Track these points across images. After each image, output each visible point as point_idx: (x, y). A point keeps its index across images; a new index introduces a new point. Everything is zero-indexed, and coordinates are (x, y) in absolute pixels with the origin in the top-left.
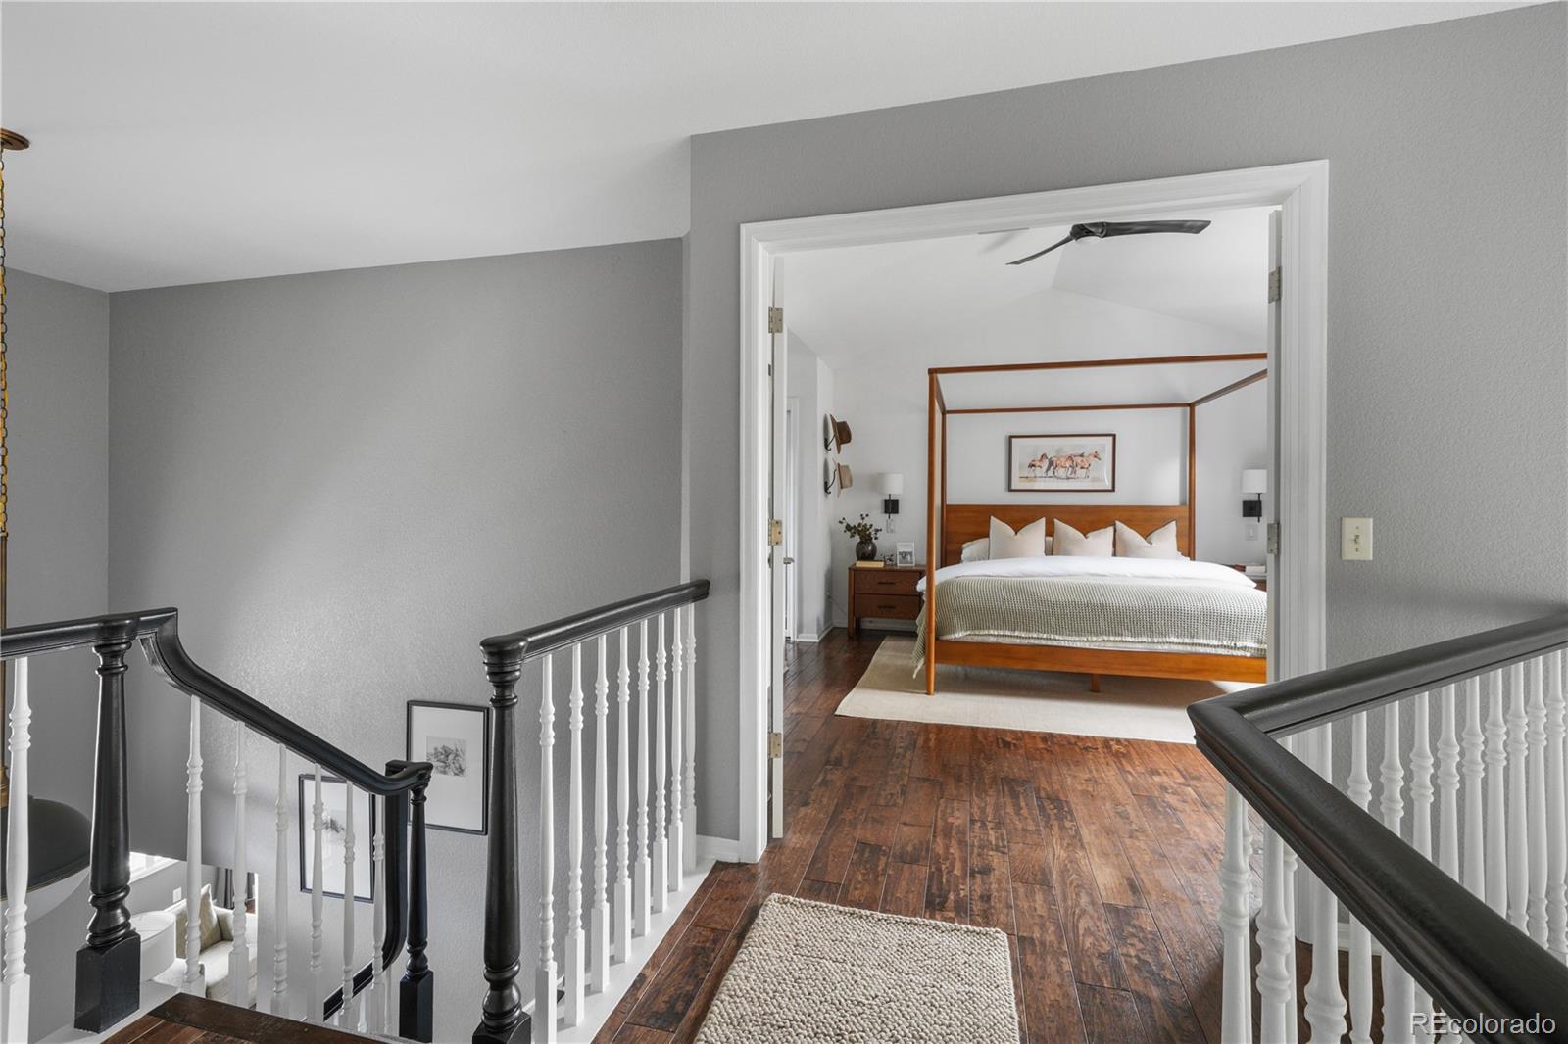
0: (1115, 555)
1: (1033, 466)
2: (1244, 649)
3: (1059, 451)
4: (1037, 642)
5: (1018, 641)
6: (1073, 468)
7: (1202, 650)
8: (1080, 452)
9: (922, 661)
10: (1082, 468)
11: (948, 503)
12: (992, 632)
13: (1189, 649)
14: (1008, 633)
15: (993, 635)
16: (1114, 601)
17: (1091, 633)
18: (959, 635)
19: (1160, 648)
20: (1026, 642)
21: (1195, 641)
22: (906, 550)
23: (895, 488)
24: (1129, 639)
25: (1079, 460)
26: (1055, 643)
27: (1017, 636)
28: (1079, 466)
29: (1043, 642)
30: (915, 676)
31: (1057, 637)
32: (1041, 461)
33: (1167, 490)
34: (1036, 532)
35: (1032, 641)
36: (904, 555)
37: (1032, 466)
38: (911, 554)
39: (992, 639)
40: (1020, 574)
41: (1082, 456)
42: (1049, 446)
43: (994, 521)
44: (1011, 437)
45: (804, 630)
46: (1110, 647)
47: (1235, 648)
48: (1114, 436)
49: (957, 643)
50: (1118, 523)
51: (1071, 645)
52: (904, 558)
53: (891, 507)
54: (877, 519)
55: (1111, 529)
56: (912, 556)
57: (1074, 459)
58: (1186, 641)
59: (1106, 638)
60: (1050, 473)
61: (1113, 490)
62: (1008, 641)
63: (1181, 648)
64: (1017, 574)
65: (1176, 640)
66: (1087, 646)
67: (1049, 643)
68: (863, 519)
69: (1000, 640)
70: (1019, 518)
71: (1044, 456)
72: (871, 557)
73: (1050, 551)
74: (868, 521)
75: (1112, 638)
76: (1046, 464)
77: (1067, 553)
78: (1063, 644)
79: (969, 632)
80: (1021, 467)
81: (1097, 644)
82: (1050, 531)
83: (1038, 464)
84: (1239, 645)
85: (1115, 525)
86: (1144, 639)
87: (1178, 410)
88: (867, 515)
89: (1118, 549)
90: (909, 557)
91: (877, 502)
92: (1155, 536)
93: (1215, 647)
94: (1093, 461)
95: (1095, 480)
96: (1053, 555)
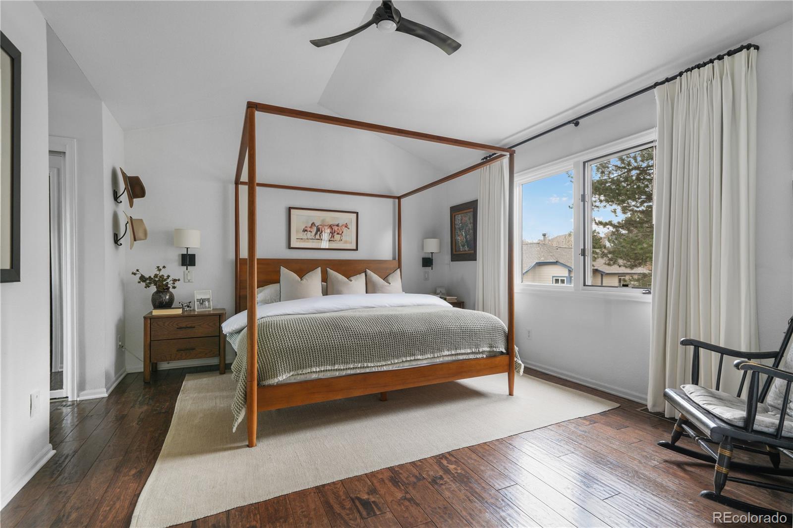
0: (366, 293)
1: (306, 231)
2: (483, 352)
3: (323, 221)
4: (353, 372)
5: (337, 374)
6: (332, 234)
7: (461, 357)
8: (337, 223)
9: (243, 414)
10: (338, 234)
11: (240, 258)
12: (314, 369)
13: (454, 358)
14: (329, 368)
15: (315, 372)
17: (394, 357)
18: (283, 377)
19: (438, 361)
20: (344, 373)
21: (459, 351)
22: (203, 297)
23: (193, 242)
24: (419, 357)
25: (336, 228)
26: (368, 370)
27: (336, 370)
28: (336, 233)
29: (358, 371)
30: (234, 430)
31: (369, 365)
32: (311, 227)
33: (384, 250)
34: (315, 279)
35: (349, 372)
36: (202, 302)
37: (305, 231)
38: (208, 300)
39: (314, 376)
40: (315, 312)
41: (338, 225)
42: (317, 217)
43: (284, 271)
44: (290, 209)
45: (87, 386)
46: (406, 366)
47: (479, 353)
48: (357, 213)
49: (280, 386)
50: (369, 271)
51: (380, 369)
52: (202, 304)
53: (188, 260)
54: (174, 270)
55: (363, 274)
56: (209, 302)
57: (333, 227)
58: (453, 352)
59: (404, 359)
60: (318, 237)
61: (357, 249)
62: (328, 375)
63: (450, 358)
64: (311, 311)
65: (446, 353)
66: (391, 368)
67: (363, 371)
68: (160, 270)
69: (321, 376)
70: (302, 268)
71: (313, 224)
72: (168, 305)
73: (325, 292)
74: (164, 273)
75: (408, 359)
76: (315, 229)
77: (338, 292)
78: (374, 370)
79: (291, 374)
80: (297, 232)
81: (398, 365)
82: (325, 278)
83: (309, 229)
84: (481, 350)
85: (365, 272)
86: (429, 356)
87: (391, 200)
88: (164, 267)
89: (370, 288)
90: (207, 303)
91: (174, 256)
92: (390, 278)
93: (468, 354)
94: (345, 230)
95: (346, 242)
96: (327, 295)
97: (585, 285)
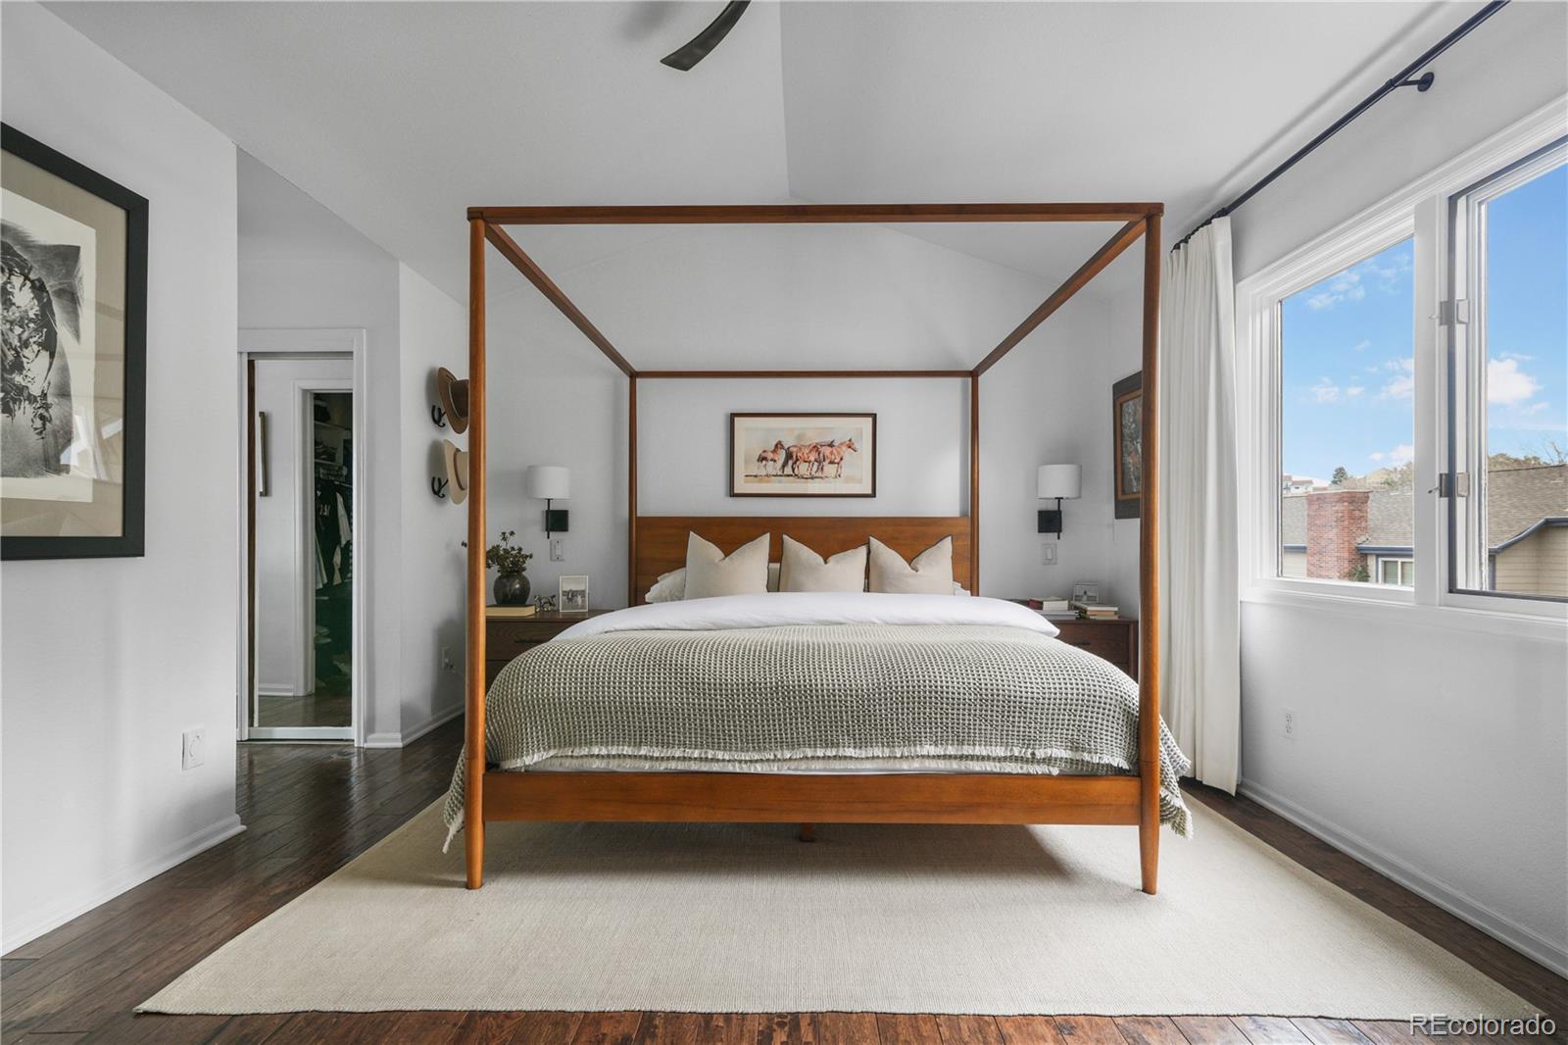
0: (867, 589)
1: (765, 459)
2: (1048, 761)
3: (800, 437)
4: (681, 766)
5: (646, 766)
6: (820, 463)
7: (977, 766)
8: (829, 440)
9: (459, 818)
10: (831, 463)
11: (639, 515)
12: (596, 750)
13: (955, 766)
14: (627, 750)
15: (598, 757)
16: (825, 679)
17: (782, 744)
18: (532, 759)
19: (906, 767)
20: (662, 767)
21: (967, 750)
22: (574, 587)
23: (556, 487)
24: (850, 752)
25: (827, 451)
26: (716, 767)
27: (646, 757)
28: (827, 461)
29: (694, 767)
30: (445, 849)
31: (720, 755)
32: (774, 451)
34: (755, 557)
35: (673, 766)
36: (571, 595)
37: (762, 459)
38: (582, 593)
39: (597, 765)
41: (831, 445)
42: (788, 431)
43: (694, 539)
44: (733, 416)
45: (378, 727)
46: (817, 769)
47: (1033, 760)
48: (874, 416)
49: (530, 774)
50: (874, 541)
51: (745, 768)
52: (570, 600)
53: (557, 521)
54: (532, 539)
55: (863, 550)
56: (583, 596)
57: (822, 449)
58: (951, 750)
59: (809, 753)
60: (788, 470)
61: (873, 495)
62: (628, 766)
63: (942, 766)
65: (932, 750)
66: (774, 769)
67: (705, 767)
68: (504, 539)
69: (614, 765)
70: (730, 534)
71: (779, 445)
72: (519, 600)
73: (775, 585)
74: (515, 543)
75: (820, 753)
76: (782, 455)
77: (797, 588)
78: (730, 768)
79: (552, 753)
80: (747, 462)
81: (793, 765)
82: (777, 555)
83: (770, 456)
84: (1040, 753)
85: (868, 544)
86: (878, 752)
87: (957, 381)
88: (512, 533)
89: (873, 579)
90: (579, 599)
91: (537, 514)
92: (923, 560)
93: (999, 759)
94: (847, 453)
95: (849, 480)
96: (778, 591)
97: (1452, 588)
